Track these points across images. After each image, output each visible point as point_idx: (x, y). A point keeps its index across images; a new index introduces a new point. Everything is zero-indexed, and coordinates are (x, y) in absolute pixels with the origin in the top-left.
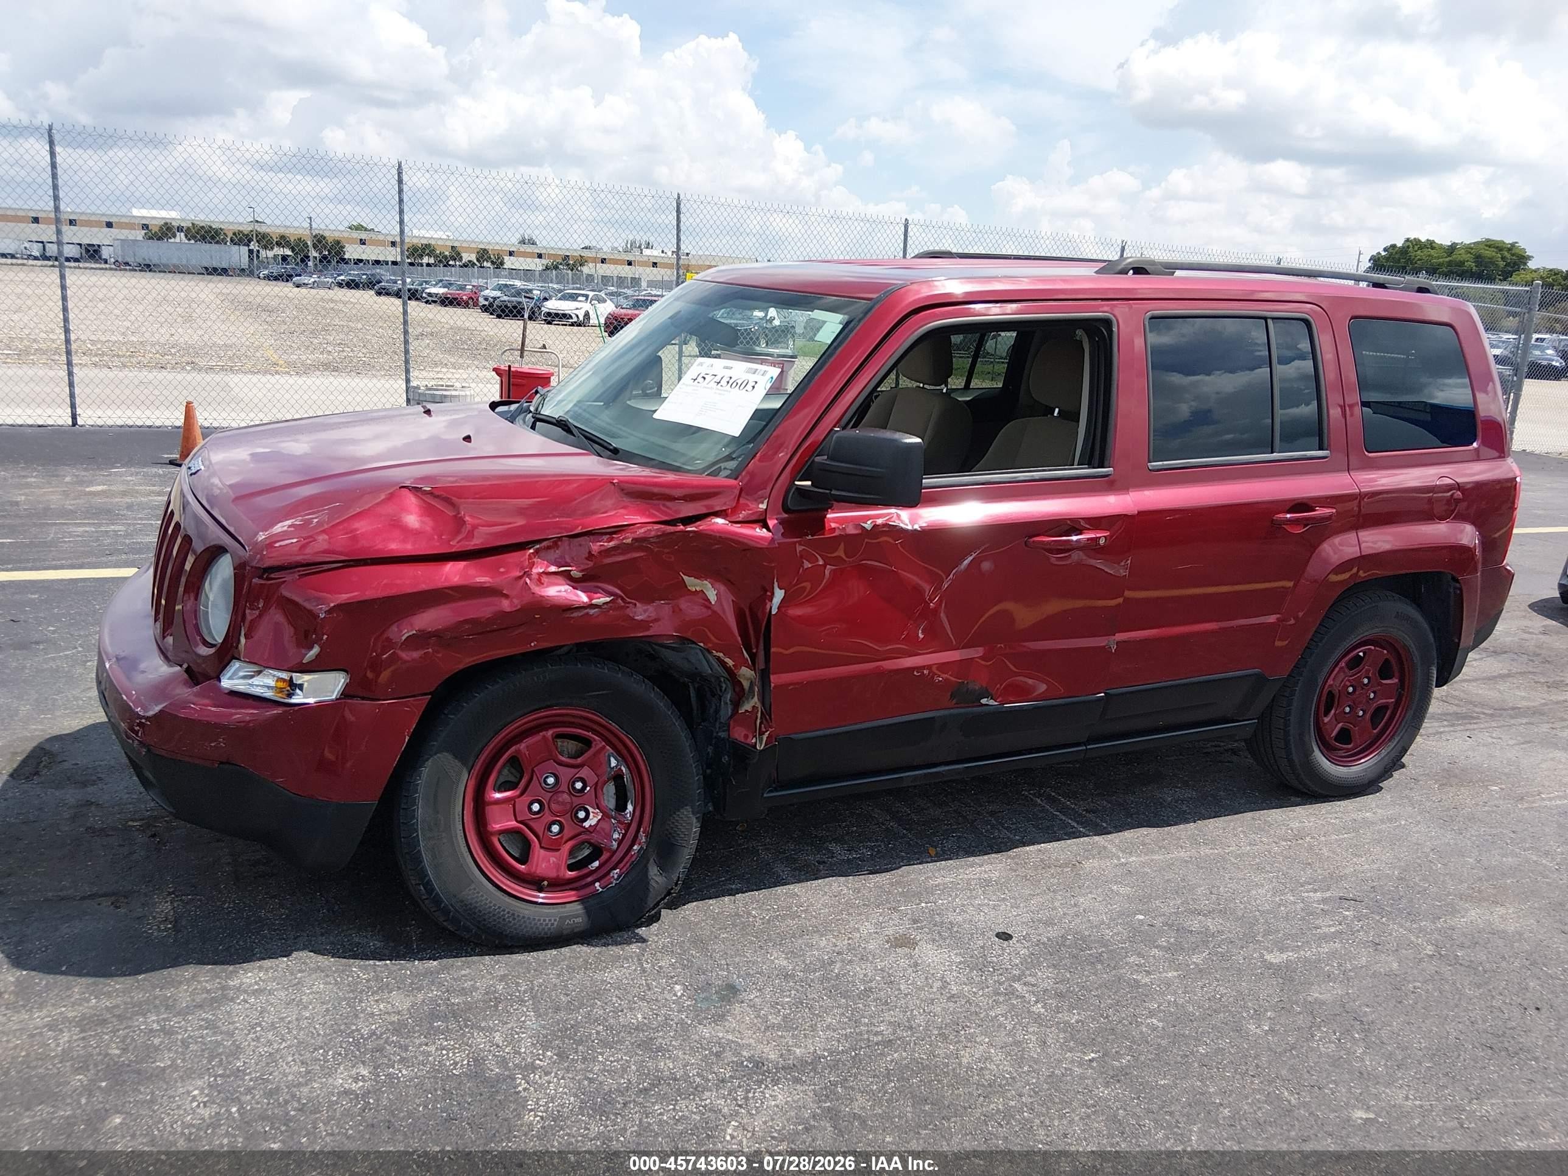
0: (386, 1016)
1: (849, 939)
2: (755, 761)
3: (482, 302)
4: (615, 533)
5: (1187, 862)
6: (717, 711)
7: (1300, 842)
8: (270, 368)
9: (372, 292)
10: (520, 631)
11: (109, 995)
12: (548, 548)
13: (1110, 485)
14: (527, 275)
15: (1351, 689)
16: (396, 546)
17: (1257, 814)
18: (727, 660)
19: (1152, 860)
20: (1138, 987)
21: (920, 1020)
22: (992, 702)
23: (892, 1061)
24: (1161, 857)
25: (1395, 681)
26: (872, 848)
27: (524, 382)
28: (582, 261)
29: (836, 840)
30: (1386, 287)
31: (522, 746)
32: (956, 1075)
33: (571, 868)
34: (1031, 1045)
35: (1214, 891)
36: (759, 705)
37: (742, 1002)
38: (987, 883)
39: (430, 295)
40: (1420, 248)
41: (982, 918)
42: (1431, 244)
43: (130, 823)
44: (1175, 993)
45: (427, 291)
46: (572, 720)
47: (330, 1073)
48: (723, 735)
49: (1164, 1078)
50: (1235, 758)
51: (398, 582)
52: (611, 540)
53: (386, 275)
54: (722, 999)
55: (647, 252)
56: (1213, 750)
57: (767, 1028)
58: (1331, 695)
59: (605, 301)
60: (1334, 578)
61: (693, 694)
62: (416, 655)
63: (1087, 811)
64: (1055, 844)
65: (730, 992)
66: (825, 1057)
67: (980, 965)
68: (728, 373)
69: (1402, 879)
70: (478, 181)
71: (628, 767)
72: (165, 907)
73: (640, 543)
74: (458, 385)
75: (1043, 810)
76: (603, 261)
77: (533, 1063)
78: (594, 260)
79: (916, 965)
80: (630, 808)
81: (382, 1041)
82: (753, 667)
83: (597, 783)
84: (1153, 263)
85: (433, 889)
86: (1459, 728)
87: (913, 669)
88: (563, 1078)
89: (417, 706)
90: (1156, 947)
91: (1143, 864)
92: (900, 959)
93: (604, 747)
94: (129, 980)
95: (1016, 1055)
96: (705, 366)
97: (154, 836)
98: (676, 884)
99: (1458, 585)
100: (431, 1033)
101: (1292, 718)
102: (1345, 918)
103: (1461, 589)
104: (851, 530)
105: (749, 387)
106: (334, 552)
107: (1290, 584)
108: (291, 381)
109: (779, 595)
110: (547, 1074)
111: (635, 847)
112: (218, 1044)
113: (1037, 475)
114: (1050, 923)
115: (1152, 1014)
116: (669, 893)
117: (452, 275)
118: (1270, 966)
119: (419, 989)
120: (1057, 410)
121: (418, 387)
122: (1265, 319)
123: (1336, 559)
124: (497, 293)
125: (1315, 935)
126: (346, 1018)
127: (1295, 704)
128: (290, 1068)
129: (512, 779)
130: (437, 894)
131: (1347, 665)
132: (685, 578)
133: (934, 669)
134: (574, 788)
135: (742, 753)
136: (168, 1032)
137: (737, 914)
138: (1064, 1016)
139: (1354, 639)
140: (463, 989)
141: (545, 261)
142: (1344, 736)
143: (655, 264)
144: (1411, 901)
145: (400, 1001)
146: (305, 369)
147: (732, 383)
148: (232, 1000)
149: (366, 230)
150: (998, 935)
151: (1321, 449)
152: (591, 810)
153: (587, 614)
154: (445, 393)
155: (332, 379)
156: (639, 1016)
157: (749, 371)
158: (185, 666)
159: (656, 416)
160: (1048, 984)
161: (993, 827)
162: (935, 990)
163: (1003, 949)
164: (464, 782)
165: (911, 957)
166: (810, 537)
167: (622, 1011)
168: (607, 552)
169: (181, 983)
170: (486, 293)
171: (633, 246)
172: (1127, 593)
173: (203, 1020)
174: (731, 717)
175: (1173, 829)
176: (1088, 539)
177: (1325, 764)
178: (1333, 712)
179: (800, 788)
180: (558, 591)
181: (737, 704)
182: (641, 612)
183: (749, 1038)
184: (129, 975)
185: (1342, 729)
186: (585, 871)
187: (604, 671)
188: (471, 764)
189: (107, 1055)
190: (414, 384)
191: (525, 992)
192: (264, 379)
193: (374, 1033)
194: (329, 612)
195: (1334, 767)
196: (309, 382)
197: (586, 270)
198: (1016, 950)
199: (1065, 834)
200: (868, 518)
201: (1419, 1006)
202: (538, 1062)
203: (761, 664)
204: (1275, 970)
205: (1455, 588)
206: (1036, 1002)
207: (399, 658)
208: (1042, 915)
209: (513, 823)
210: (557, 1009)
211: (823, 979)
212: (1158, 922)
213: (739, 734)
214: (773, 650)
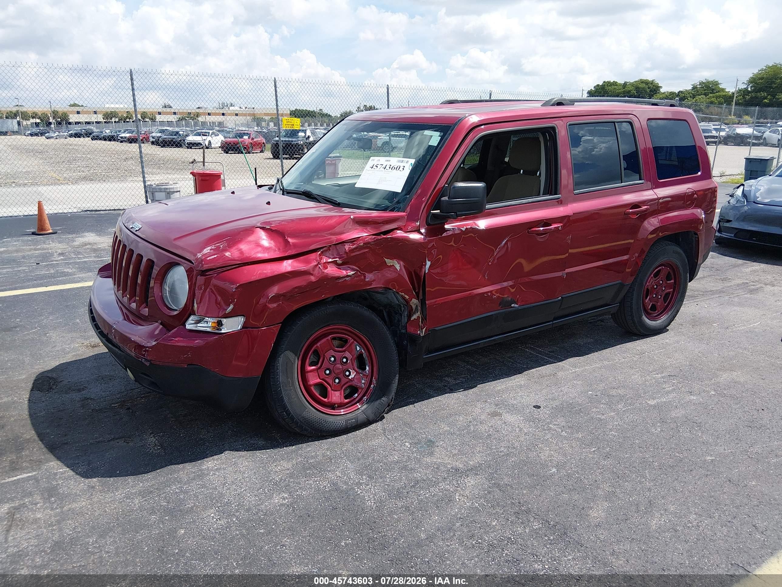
0: (283, 472)
1: (472, 416)
2: (420, 342)
3: (151, 139)
4: (354, 241)
5: (600, 368)
6: (399, 321)
7: (644, 355)
8: (56, 182)
9: (90, 139)
10: (318, 290)
11: (147, 480)
12: (326, 251)
13: (560, 202)
14: (170, 123)
15: (655, 287)
16: (261, 255)
17: (621, 345)
18: (406, 296)
19: (586, 369)
20: (601, 420)
21: (517, 444)
22: (516, 306)
23: (512, 461)
24: (589, 367)
25: (672, 281)
26: (464, 378)
27: (207, 178)
28: (198, 115)
29: (448, 376)
30: (658, 105)
31: (318, 344)
32: (541, 464)
33: (346, 398)
34: (567, 448)
35: (617, 378)
36: (420, 316)
37: (438, 446)
38: (521, 386)
39: (122, 137)
40: (611, 86)
41: (524, 401)
42: (615, 83)
43: (113, 405)
44: (617, 421)
45: (120, 136)
46: (337, 331)
47: (271, 497)
48: (403, 331)
49: (626, 454)
50: (603, 323)
51: (265, 272)
52: (354, 244)
53: (94, 129)
54: (428, 446)
55: (231, 108)
56: (592, 320)
57: (453, 455)
58: (648, 289)
59: (218, 135)
60: (650, 237)
61: (385, 314)
62: (275, 305)
63: (549, 352)
64: (543, 367)
65: (431, 443)
66: (483, 464)
67: (531, 419)
68: (388, 163)
69: (691, 365)
70: (172, 77)
71: (364, 350)
72: (152, 440)
73: (367, 244)
74: (171, 182)
75: (531, 354)
76: (209, 114)
77: (359, 482)
78: (204, 114)
79: (505, 423)
80: (367, 368)
81: (287, 482)
82: (418, 298)
83: (352, 359)
84: (565, 100)
85: (290, 413)
86: (691, 301)
87: (484, 293)
88: (375, 486)
89: (276, 329)
90: (602, 404)
91: (583, 371)
92: (496, 422)
93: (353, 342)
94: (153, 474)
95: (562, 453)
96: (375, 161)
97: (129, 409)
98: (392, 401)
99: (697, 236)
100: (308, 476)
101: (633, 302)
102: (674, 383)
103: (698, 238)
104: (457, 232)
105: (401, 169)
106: (234, 260)
107: (632, 241)
108: (69, 187)
109: (428, 263)
110: (367, 485)
111: (372, 386)
112: (212, 494)
113: (530, 200)
114: (553, 399)
115: (611, 430)
116: (389, 405)
117: (131, 126)
118: (651, 406)
119: (292, 459)
120: (522, 171)
121: (151, 185)
122: (614, 122)
123: (651, 229)
124: (159, 135)
125: (664, 391)
126: (265, 474)
127: (634, 295)
128: (250, 499)
129: (315, 360)
130: (292, 415)
131: (654, 276)
132: (386, 259)
133: (493, 292)
134: (343, 362)
135: (413, 339)
136: (186, 492)
137: (418, 411)
138: (576, 435)
139: (657, 264)
140: (312, 456)
141: (179, 116)
142: (654, 308)
143: (237, 115)
144: (698, 373)
145: (286, 465)
146: (76, 181)
147: (392, 168)
148: (208, 474)
149: (79, 106)
150: (534, 407)
151: (640, 180)
152: (351, 371)
153: (346, 280)
154: (166, 187)
155: (91, 185)
156: (396, 457)
157: (399, 161)
158: (160, 321)
159: (356, 186)
160: (563, 424)
161: (512, 363)
162: (518, 432)
163: (539, 412)
164: (297, 364)
165: (502, 420)
166: (440, 236)
167: (387, 456)
168: (352, 251)
169: (179, 471)
170: (154, 135)
171: (223, 106)
172: (570, 251)
173: (198, 485)
174: (407, 323)
175: (589, 356)
176: (555, 228)
177: (647, 321)
178: (649, 297)
179: (438, 352)
180: (331, 271)
181: (410, 316)
182: (369, 277)
183: (447, 460)
184: (152, 471)
185: (652, 304)
186: (352, 399)
187: (352, 307)
188: (298, 355)
189: (161, 506)
190: (148, 183)
191: (341, 454)
192: (55, 188)
193: (281, 479)
194: (236, 288)
195: (650, 322)
196: (79, 187)
197: (200, 119)
198: (544, 413)
199: (545, 362)
200: (464, 225)
201: (717, 414)
202: (361, 481)
203: (421, 297)
204: (654, 407)
205: (695, 238)
206: (562, 431)
207: (269, 308)
208: (550, 396)
209: (319, 380)
210: (359, 459)
211: (468, 433)
212: (599, 394)
213: (411, 330)
214: (427, 289)
